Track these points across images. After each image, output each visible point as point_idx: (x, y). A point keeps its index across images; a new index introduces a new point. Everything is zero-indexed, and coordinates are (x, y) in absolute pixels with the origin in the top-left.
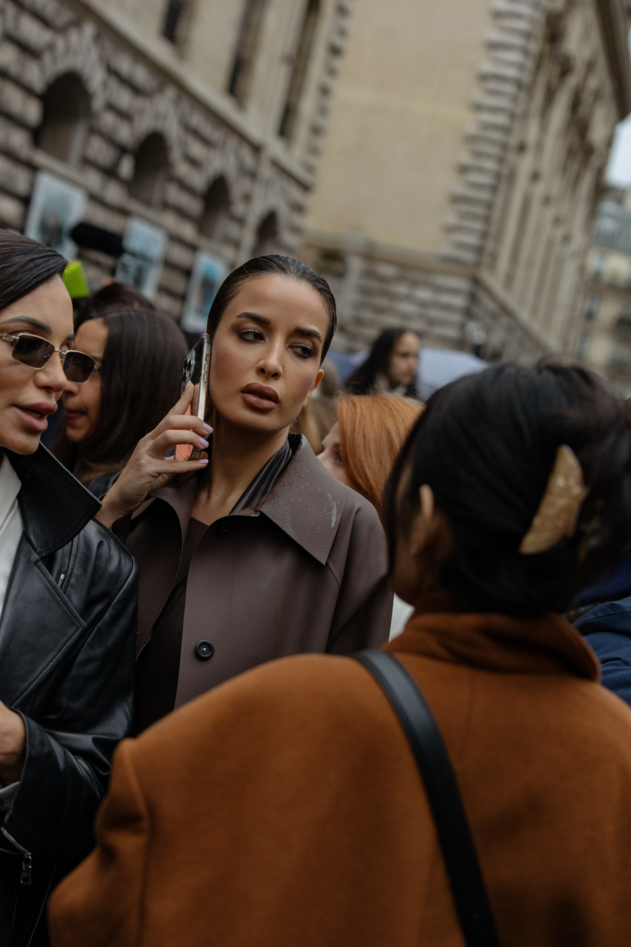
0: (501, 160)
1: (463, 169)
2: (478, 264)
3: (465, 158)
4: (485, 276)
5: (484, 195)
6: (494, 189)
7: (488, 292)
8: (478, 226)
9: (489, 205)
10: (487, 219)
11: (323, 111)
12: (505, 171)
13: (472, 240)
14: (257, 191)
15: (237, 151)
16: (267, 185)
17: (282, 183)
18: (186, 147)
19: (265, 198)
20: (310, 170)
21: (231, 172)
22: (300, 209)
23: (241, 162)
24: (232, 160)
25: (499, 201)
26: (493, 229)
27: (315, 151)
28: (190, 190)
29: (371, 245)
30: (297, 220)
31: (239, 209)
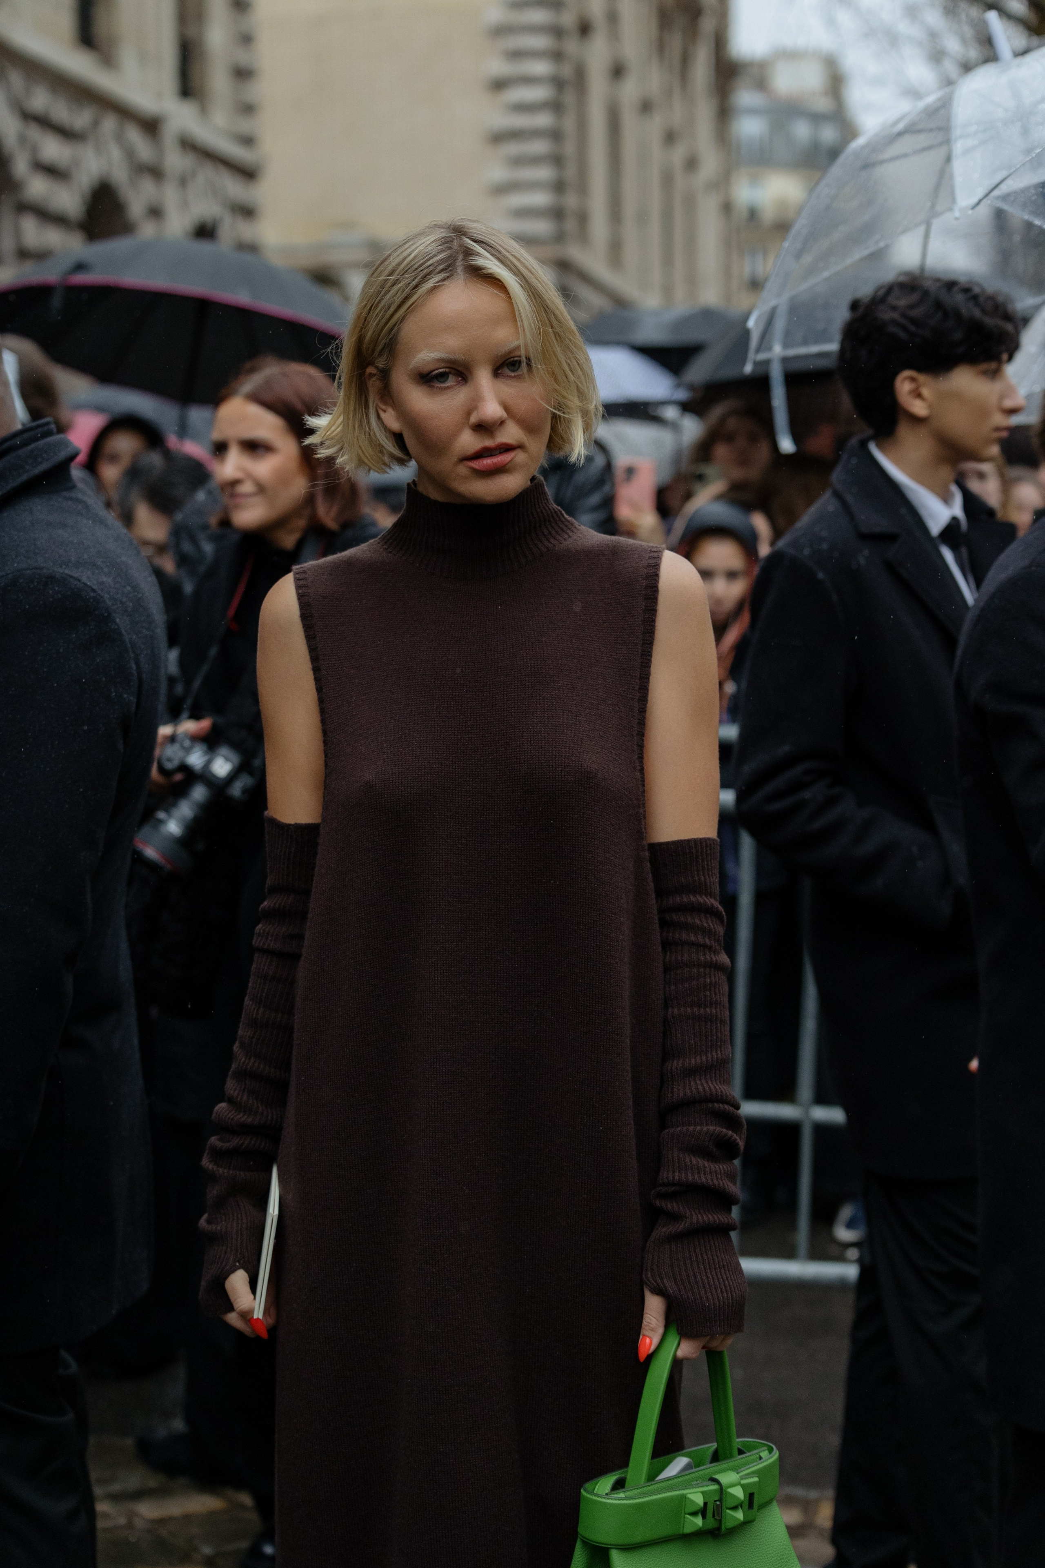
0: (557, 56)
1: (499, 85)
2: (560, 238)
3: (498, 67)
4: (575, 253)
5: (543, 120)
6: (556, 106)
7: (585, 277)
8: (544, 173)
9: (556, 135)
10: (557, 160)
11: (246, 39)
12: (567, 71)
13: (540, 199)
14: (170, 196)
15: (120, 137)
16: (183, 182)
17: (207, 173)
18: (34, 150)
19: (185, 204)
20: (248, 141)
21: (120, 175)
22: (247, 212)
23: (130, 154)
24: (116, 153)
25: (569, 124)
26: (570, 172)
27: (248, 109)
28: (59, 220)
29: (376, 245)
30: (246, 230)
31: (146, 233)
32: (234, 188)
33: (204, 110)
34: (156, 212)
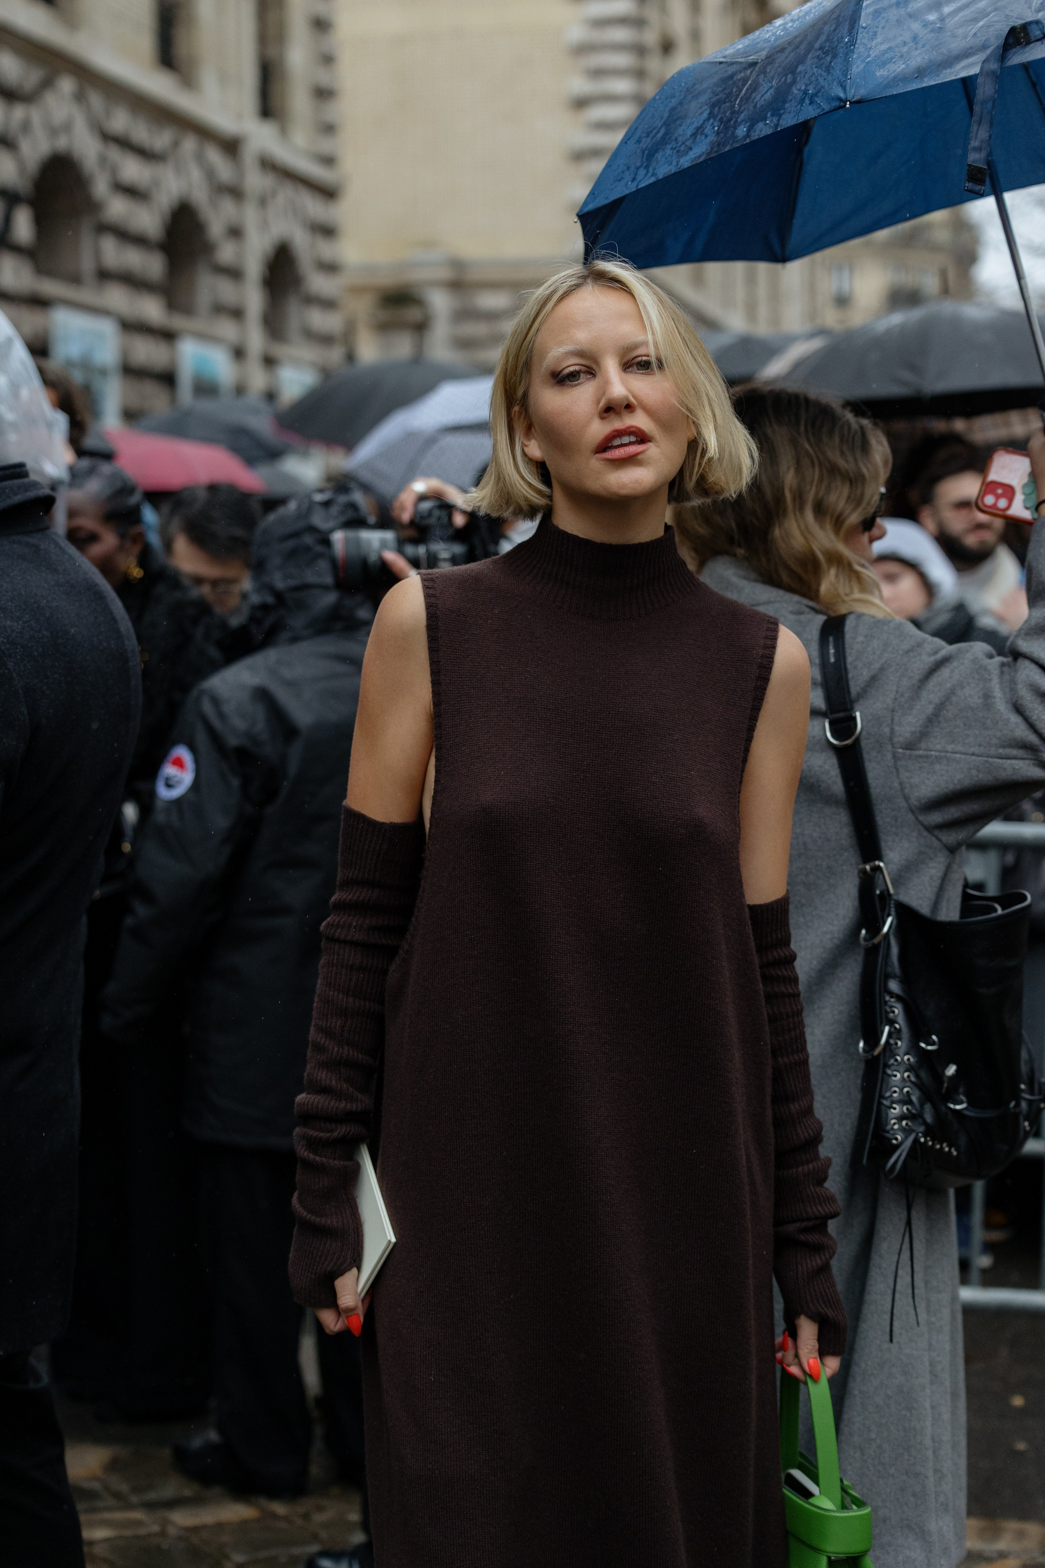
0: (639, 74)
1: (581, 103)
3: (580, 85)
11: (328, 60)
12: (648, 88)
14: (250, 217)
15: (200, 158)
16: (263, 202)
17: (287, 193)
18: (114, 171)
19: (264, 224)
20: (329, 161)
21: (200, 196)
22: (327, 231)
23: (210, 174)
24: (196, 174)
27: (329, 129)
28: (138, 240)
29: (457, 264)
30: (326, 250)
31: (226, 253)
32: (314, 207)
33: (284, 131)
34: (235, 233)
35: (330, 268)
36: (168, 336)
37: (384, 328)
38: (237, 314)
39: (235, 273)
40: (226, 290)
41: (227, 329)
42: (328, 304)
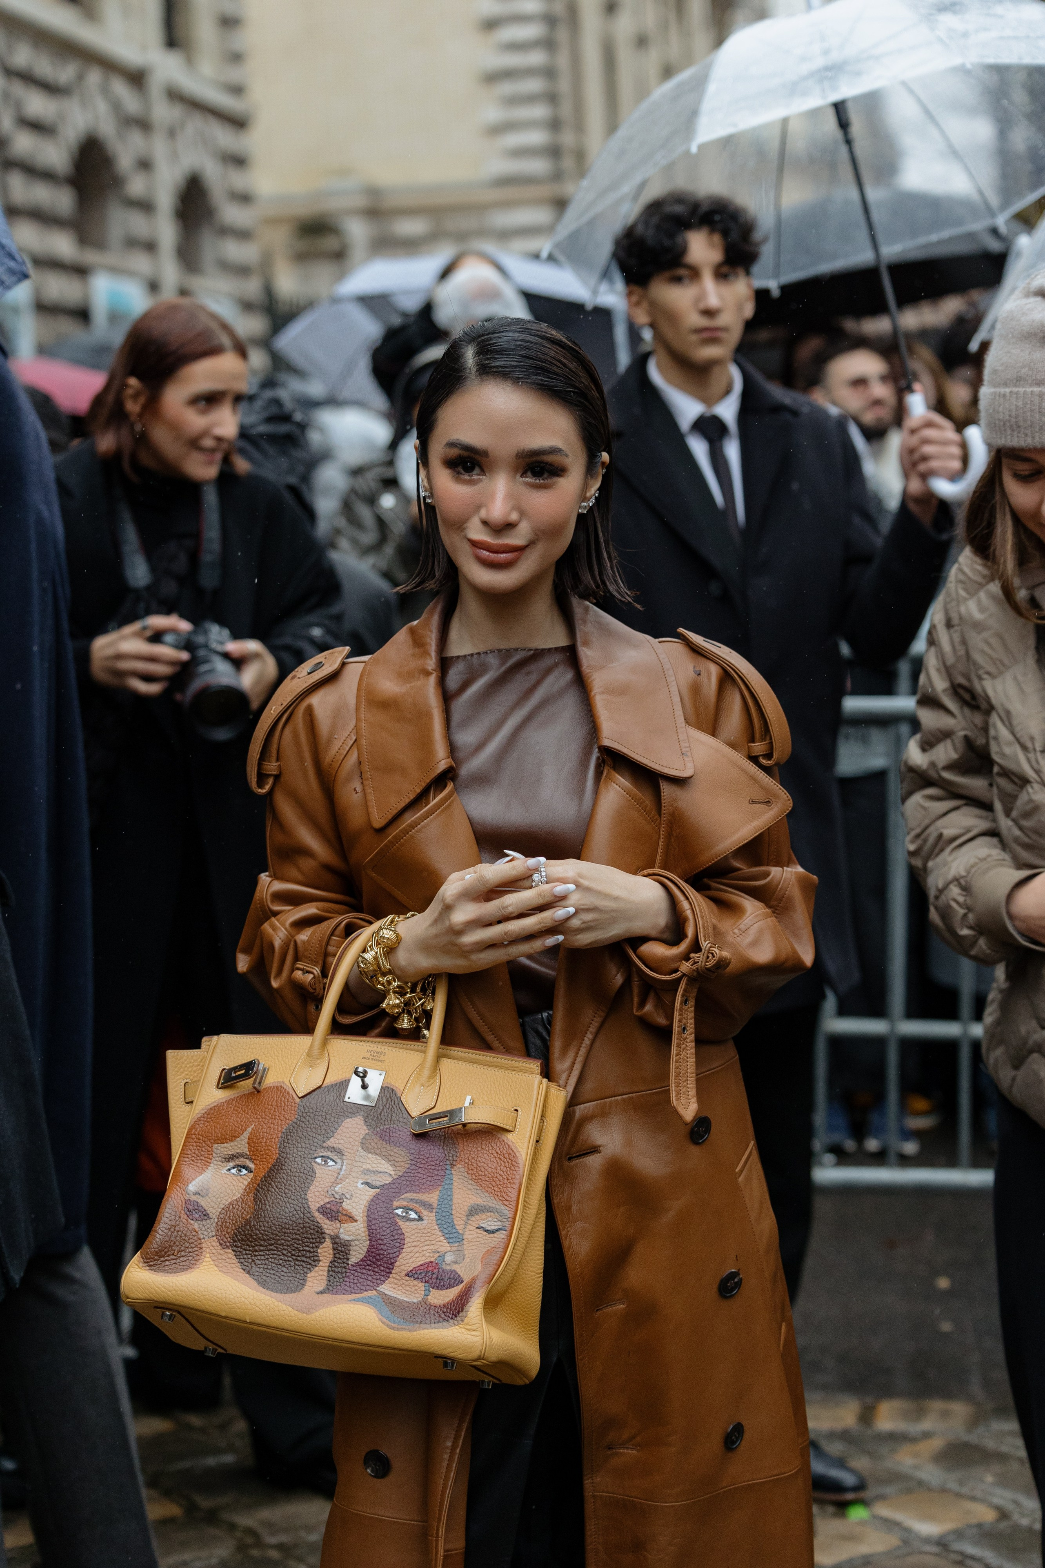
1: (490, 25)
5: (536, 58)
6: (549, 43)
8: (539, 111)
9: (549, 73)
10: (552, 98)
12: (559, 8)
13: (536, 138)
14: (159, 148)
15: (105, 90)
16: (172, 133)
17: (196, 124)
18: (18, 106)
19: (174, 156)
20: (237, 90)
21: (107, 129)
22: (238, 161)
23: (116, 107)
24: (102, 107)
25: (563, 61)
26: (566, 110)
27: (236, 58)
28: (46, 176)
29: (373, 192)
30: (238, 180)
31: (136, 186)
32: (223, 137)
33: (190, 61)
34: (145, 165)
35: (244, 198)
36: (81, 271)
37: (302, 257)
38: (150, 247)
39: (146, 206)
40: (138, 224)
41: (141, 263)
42: (243, 235)
